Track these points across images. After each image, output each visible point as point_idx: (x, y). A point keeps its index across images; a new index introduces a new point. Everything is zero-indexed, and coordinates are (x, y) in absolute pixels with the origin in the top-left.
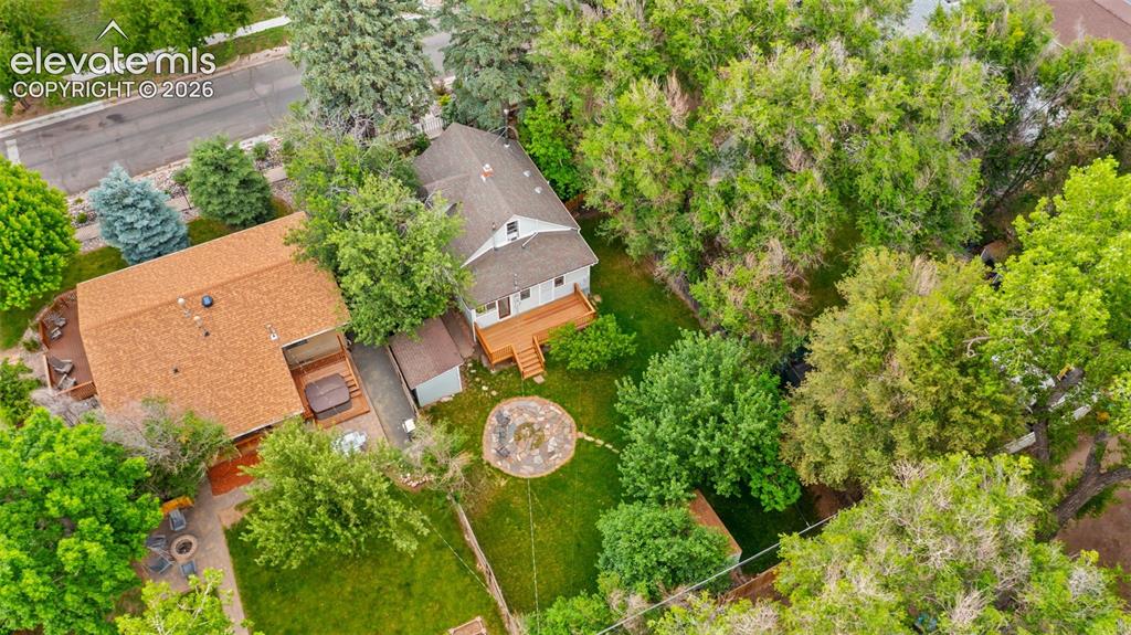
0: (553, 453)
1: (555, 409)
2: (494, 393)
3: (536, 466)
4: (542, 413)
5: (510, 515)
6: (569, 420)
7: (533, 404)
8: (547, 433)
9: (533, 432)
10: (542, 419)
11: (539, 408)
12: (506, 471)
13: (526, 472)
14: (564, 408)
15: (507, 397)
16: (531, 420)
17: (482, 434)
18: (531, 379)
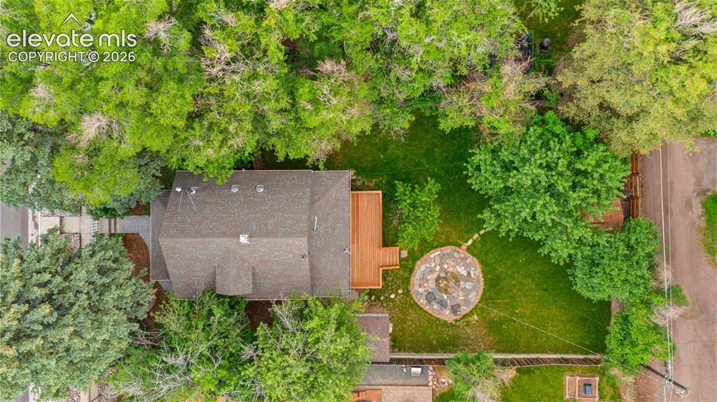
0: (469, 273)
1: (435, 254)
2: (400, 291)
3: (473, 289)
4: (433, 265)
5: (502, 323)
6: (448, 249)
7: (423, 268)
8: (451, 270)
9: (445, 279)
10: (438, 268)
11: (427, 265)
12: (468, 311)
13: (474, 298)
14: (437, 247)
15: (408, 284)
16: (435, 275)
17: (431, 315)
18: (401, 260)
